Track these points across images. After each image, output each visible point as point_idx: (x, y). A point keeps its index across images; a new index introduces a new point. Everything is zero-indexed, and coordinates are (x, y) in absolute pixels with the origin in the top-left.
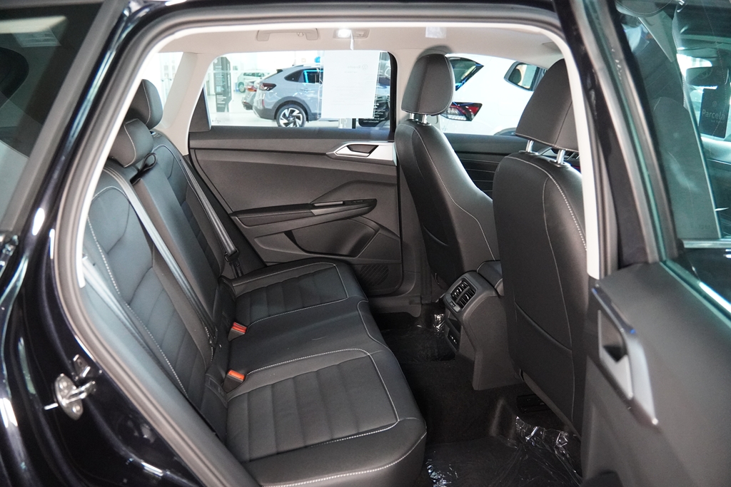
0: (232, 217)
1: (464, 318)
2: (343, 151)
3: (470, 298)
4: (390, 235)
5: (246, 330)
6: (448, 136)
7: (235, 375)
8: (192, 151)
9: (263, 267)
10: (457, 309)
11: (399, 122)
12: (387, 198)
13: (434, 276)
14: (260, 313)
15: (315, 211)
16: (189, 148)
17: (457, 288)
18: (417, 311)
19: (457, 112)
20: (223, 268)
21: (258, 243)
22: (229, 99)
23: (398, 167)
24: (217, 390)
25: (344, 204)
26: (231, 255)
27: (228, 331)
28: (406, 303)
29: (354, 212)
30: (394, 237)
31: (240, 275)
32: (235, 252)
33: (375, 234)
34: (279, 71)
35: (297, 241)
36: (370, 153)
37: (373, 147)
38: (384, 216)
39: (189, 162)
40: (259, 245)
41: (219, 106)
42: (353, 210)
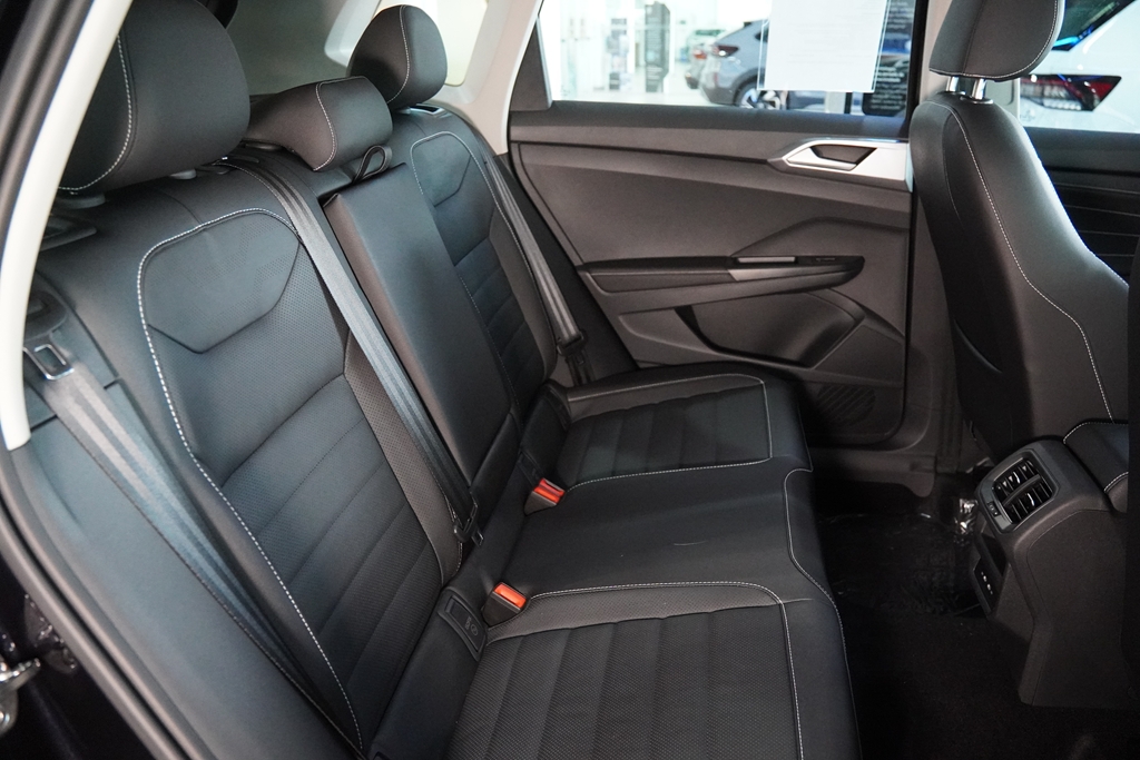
0: (581, 273)
1: (1016, 547)
2: (801, 156)
3: (1037, 505)
4: (884, 331)
5: (561, 497)
6: (1031, 132)
7: (508, 595)
8: (514, 147)
9: (630, 370)
10: (1004, 521)
11: (926, 99)
12: (885, 256)
13: (968, 426)
14: (599, 464)
15: (737, 273)
16: (509, 142)
17: (1009, 473)
18: (924, 486)
19: (1063, 93)
20: (552, 367)
21: (625, 324)
22: (665, 72)
23: (914, 195)
24: (463, 623)
25: (797, 263)
26: (570, 344)
27: (526, 494)
28: (904, 466)
29: (813, 279)
30: (893, 336)
31: (584, 381)
32: (575, 340)
33: (854, 326)
34: (747, 24)
35: (700, 326)
36: (857, 163)
37: (866, 151)
38: (876, 291)
39: (508, 168)
40: (627, 328)
41: (651, 83)
42: (813, 275)
